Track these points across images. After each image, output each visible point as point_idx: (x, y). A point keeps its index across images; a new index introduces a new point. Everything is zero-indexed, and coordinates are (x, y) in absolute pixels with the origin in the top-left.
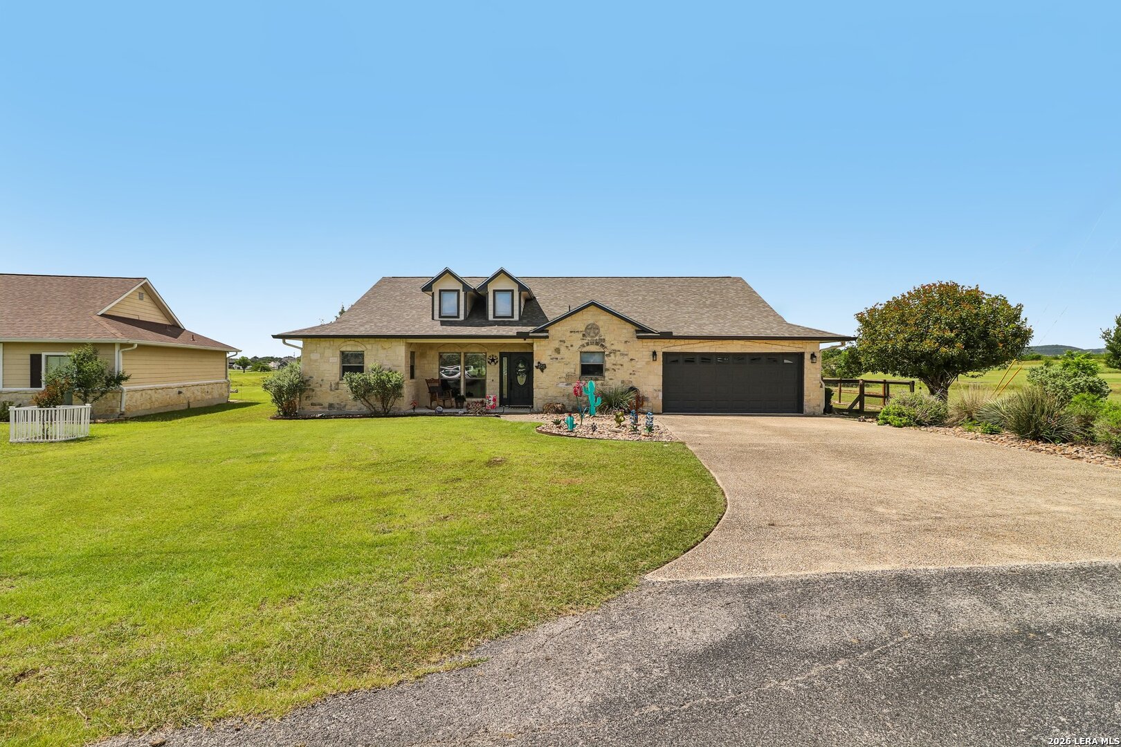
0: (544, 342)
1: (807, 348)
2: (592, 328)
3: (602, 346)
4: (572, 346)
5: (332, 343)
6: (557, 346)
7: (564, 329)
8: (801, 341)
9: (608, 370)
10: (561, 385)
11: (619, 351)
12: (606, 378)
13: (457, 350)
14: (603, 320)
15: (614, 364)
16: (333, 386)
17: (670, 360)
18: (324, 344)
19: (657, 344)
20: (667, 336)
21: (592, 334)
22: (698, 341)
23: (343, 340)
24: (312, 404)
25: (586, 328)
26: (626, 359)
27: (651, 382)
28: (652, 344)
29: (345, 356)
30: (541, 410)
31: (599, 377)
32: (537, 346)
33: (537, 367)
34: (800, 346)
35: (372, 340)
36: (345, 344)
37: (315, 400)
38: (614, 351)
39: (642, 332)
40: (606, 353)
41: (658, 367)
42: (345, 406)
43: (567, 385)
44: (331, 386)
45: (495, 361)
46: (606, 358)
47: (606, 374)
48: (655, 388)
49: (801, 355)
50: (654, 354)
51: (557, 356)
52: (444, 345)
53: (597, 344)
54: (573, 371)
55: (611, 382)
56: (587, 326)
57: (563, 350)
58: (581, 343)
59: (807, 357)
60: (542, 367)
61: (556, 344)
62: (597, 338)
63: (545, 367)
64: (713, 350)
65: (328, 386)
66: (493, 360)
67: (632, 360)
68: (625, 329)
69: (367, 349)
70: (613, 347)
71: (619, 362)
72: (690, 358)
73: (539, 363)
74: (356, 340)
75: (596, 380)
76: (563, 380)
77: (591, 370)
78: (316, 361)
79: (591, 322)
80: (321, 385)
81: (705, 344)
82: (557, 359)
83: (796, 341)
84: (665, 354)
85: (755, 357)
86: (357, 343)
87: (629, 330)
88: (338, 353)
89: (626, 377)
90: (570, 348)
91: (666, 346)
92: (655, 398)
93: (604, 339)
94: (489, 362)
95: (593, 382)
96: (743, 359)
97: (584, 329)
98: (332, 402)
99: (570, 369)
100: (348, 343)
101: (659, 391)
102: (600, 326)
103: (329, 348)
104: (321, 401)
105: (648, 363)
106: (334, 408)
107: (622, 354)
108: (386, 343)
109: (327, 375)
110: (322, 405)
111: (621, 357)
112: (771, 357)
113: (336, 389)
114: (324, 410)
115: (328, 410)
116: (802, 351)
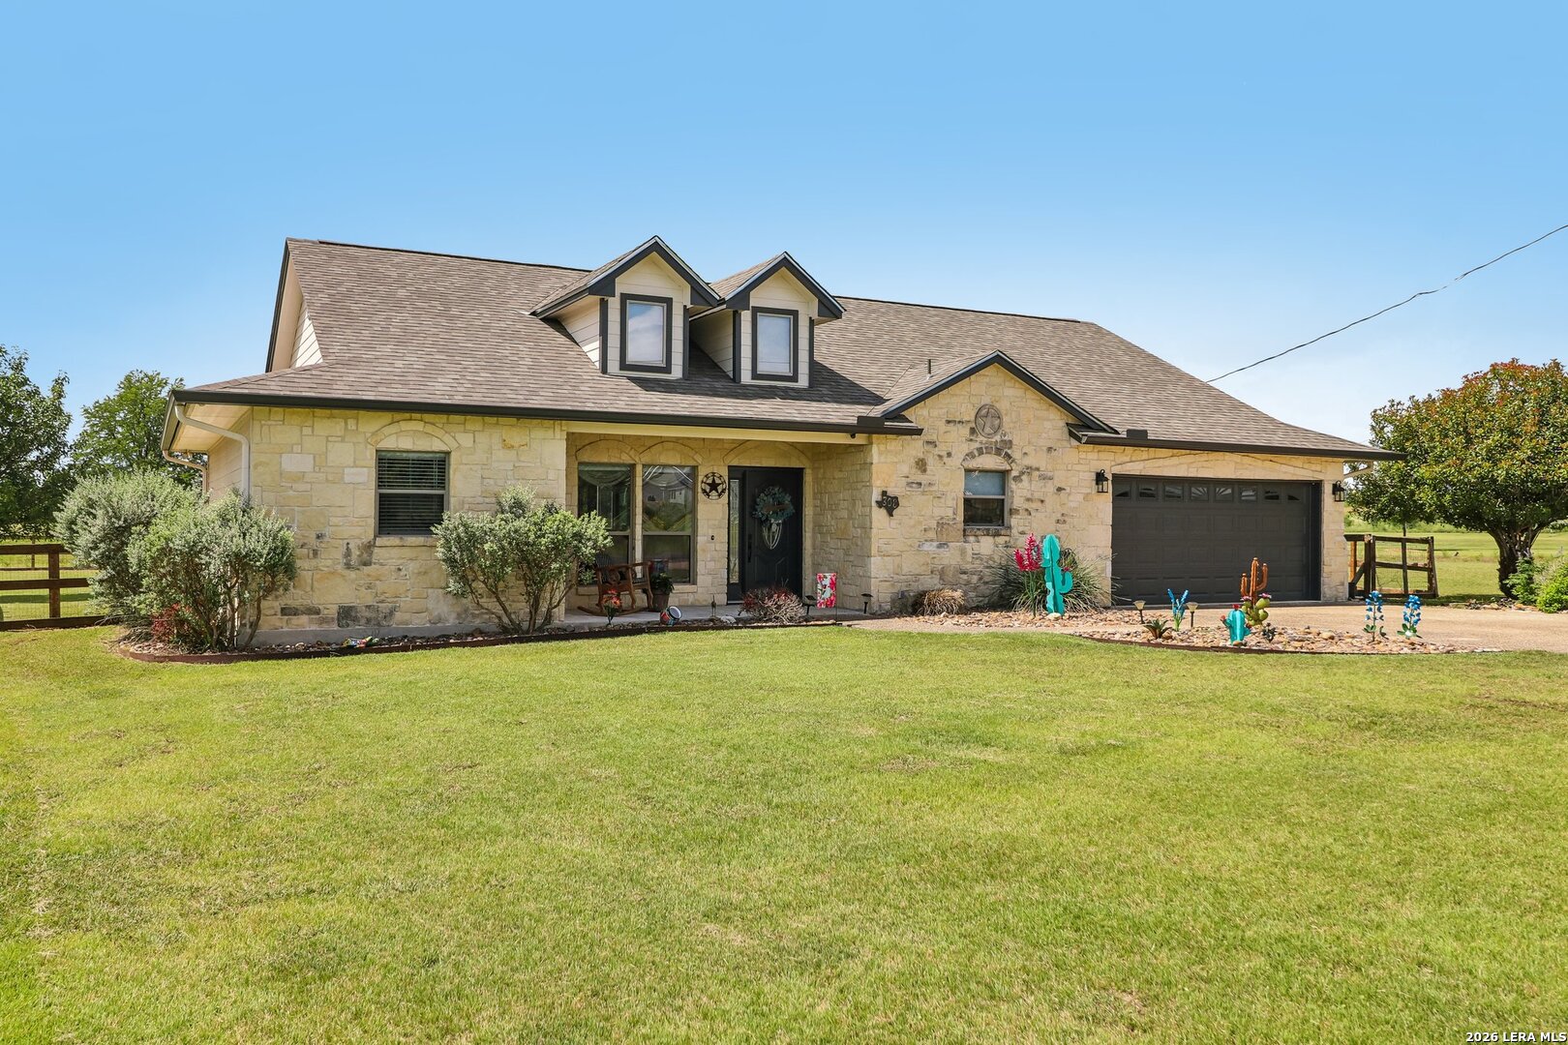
0: (894, 443)
1: (1329, 473)
2: (987, 416)
3: (1008, 456)
4: (949, 455)
5: (352, 425)
6: (921, 456)
7: (935, 413)
9: (1017, 511)
10: (927, 547)
11: (1038, 469)
12: (1011, 531)
13: (626, 459)
14: (1009, 395)
15: (1028, 500)
16: (355, 553)
17: (1129, 492)
18: (328, 426)
19: (1103, 455)
20: (1138, 439)
21: (988, 430)
23: (387, 417)
24: (285, 611)
25: (977, 415)
26: (1051, 488)
27: (1093, 540)
28: (1095, 456)
29: (389, 467)
30: (888, 608)
31: (999, 529)
32: (880, 453)
33: (880, 504)
34: (1318, 468)
35: (474, 423)
36: (394, 428)
37: (295, 596)
38: (1029, 470)
39: (1083, 427)
40: (1014, 473)
41: (1105, 505)
42: (391, 613)
43: (940, 546)
45: (720, 489)
46: (1013, 485)
47: (1014, 521)
48: (1100, 552)
49: (1316, 487)
50: (1100, 477)
51: (919, 477)
52: (596, 440)
53: (998, 452)
54: (950, 513)
55: (1019, 540)
56: (981, 410)
57: (932, 464)
58: (966, 448)
59: (1328, 489)
60: (889, 504)
61: (917, 450)
62: (997, 438)
63: (898, 505)
65: (339, 554)
66: (714, 486)
67: (1060, 489)
68: (1049, 420)
69: (459, 446)
70: (1028, 461)
71: (1037, 495)
72: (1147, 488)
73: (884, 493)
74: (428, 417)
75: (994, 534)
76: (932, 535)
77: (985, 512)
78: (301, 477)
79: (986, 400)
80: (315, 553)
81: (1183, 459)
82: (920, 484)
84: (1118, 479)
86: (429, 429)
87: (1054, 422)
88: (371, 455)
89: (1051, 528)
90: (945, 459)
91: (1120, 461)
93: (1010, 441)
94: (704, 491)
95: (990, 539)
97: (972, 416)
98: (349, 600)
99: (944, 511)
100: (405, 426)
101: (1106, 558)
102: (1003, 412)
103: (343, 441)
104: (315, 601)
105: (1086, 497)
106: (355, 619)
107: (1043, 478)
108: (516, 433)
109: (334, 520)
110: (318, 612)
111: (1041, 483)
112: (1271, 490)
113: (365, 564)
114: (325, 627)
115: (336, 628)
116: (1318, 477)
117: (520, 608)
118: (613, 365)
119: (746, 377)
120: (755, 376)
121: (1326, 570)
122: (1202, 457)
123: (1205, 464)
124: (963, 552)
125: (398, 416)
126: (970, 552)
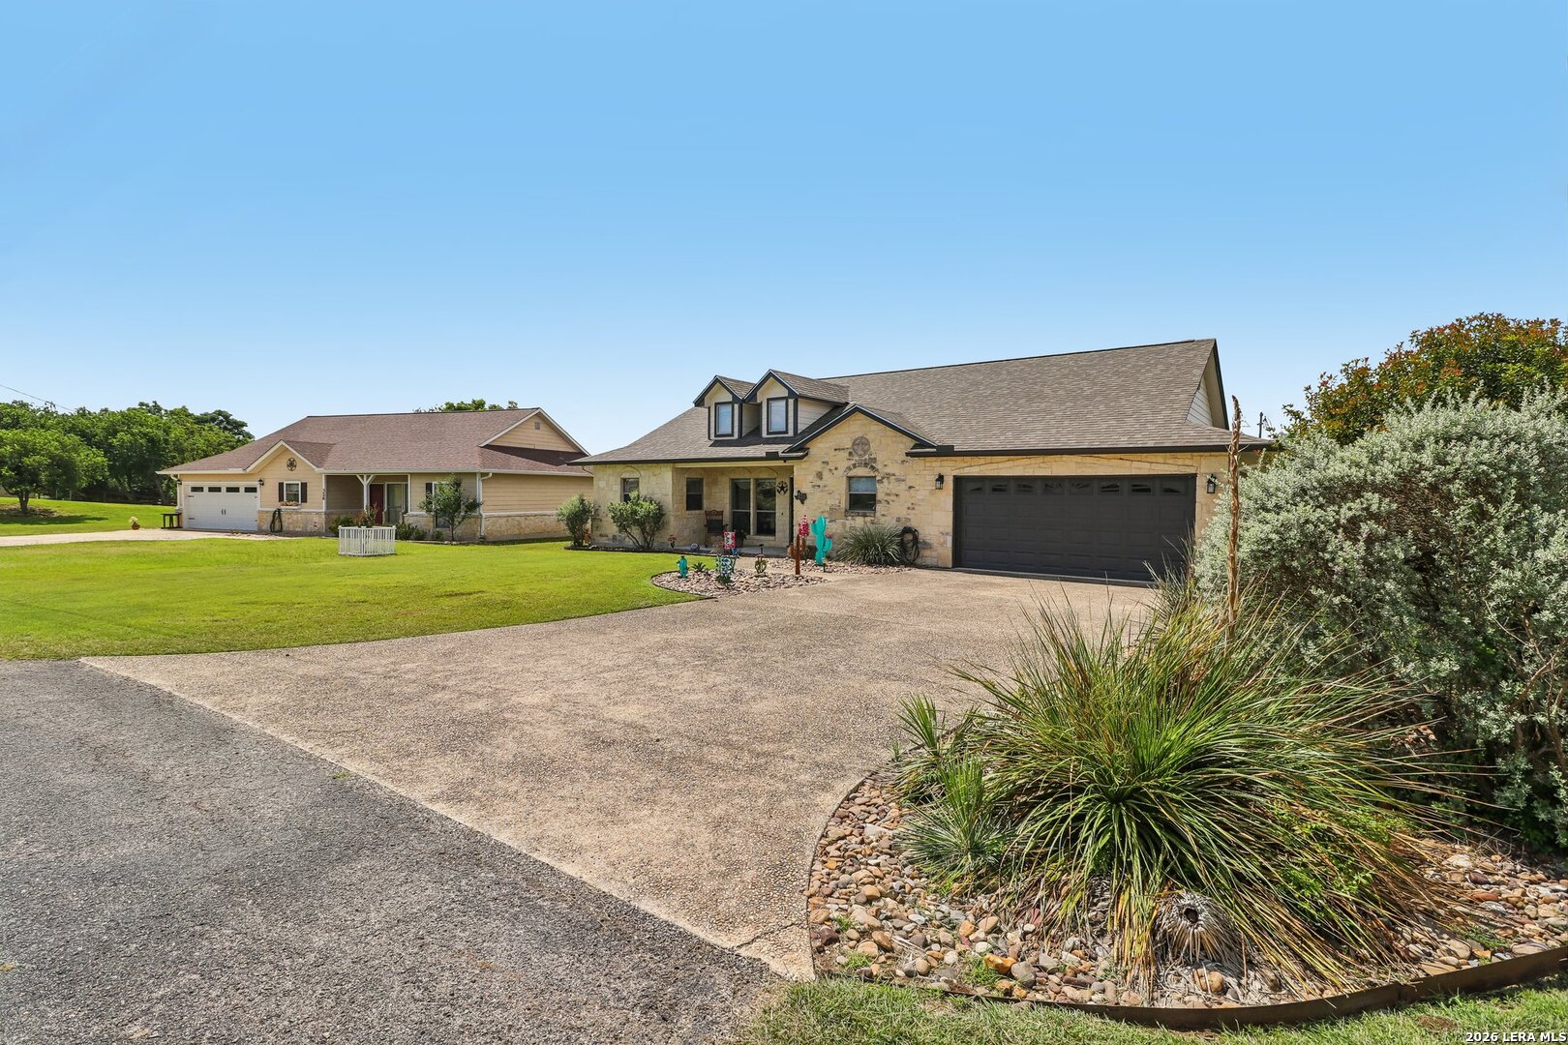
0: (804, 464)
1: (1201, 466)
2: (861, 443)
3: (873, 468)
4: (836, 469)
5: (616, 469)
6: (819, 469)
7: (828, 445)
8: (1189, 455)
9: (880, 502)
11: (894, 475)
12: (878, 514)
14: (872, 432)
15: (887, 494)
18: (609, 470)
19: (945, 463)
20: (946, 452)
21: (860, 452)
22: (1007, 458)
23: (624, 466)
25: (854, 444)
26: (903, 486)
27: (936, 522)
28: (938, 464)
29: (624, 484)
31: (868, 512)
32: (798, 470)
33: (798, 497)
34: (1187, 462)
35: (645, 466)
36: (625, 470)
37: (602, 530)
38: (888, 476)
39: (922, 449)
40: (878, 478)
41: (947, 498)
42: (625, 538)
43: (830, 522)
46: (877, 485)
47: (878, 507)
48: (942, 529)
49: (1187, 479)
50: (941, 479)
51: (819, 483)
53: (866, 465)
54: (837, 502)
55: (883, 519)
56: (855, 441)
57: (826, 474)
58: (847, 464)
59: (1201, 483)
60: (803, 498)
61: (818, 467)
62: (867, 457)
63: (807, 498)
64: (1029, 472)
67: (910, 487)
69: (641, 476)
70: (887, 470)
71: (893, 491)
72: (999, 484)
73: (800, 491)
74: (635, 466)
75: (865, 516)
77: (862, 502)
78: (603, 489)
79: (859, 435)
80: (605, 515)
81: (1017, 463)
82: (819, 486)
83: (1179, 455)
84: (958, 480)
85: (1110, 485)
86: (634, 470)
87: (903, 445)
88: (619, 480)
89: (903, 513)
90: (834, 472)
91: (959, 466)
92: (942, 545)
93: (875, 458)
94: (779, 491)
95: (862, 519)
96: (1087, 486)
97: (849, 445)
98: (615, 533)
99: (832, 501)
100: (628, 469)
101: (947, 534)
102: (869, 441)
103: (613, 475)
104: (607, 532)
105: (932, 492)
106: (616, 540)
107: (898, 480)
108: (656, 469)
110: (605, 536)
111: (896, 484)
112: (1140, 485)
115: (611, 542)
118: (712, 437)
119: (764, 435)
120: (768, 433)
123: (1042, 465)
124: (844, 525)
126: (848, 526)
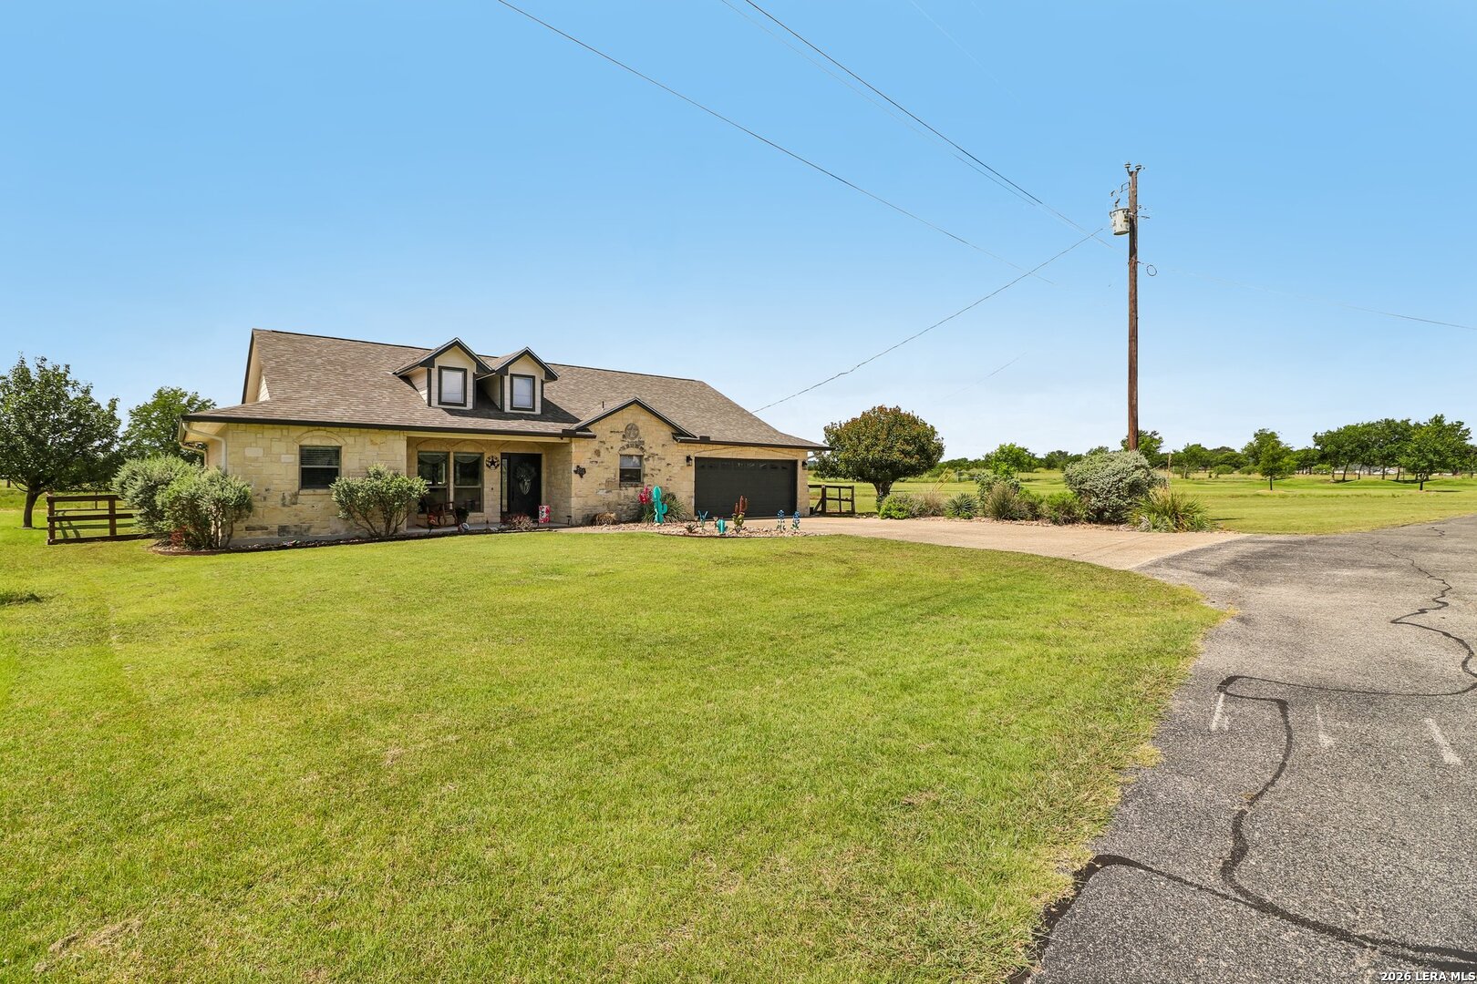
0: (583, 442)
1: (798, 456)
2: (631, 429)
3: (641, 448)
4: (612, 448)
5: (285, 432)
6: (597, 448)
7: (604, 427)
8: (797, 450)
9: (647, 475)
10: (601, 493)
11: (657, 455)
12: (644, 485)
13: (444, 449)
14: (643, 420)
15: (653, 469)
16: (288, 498)
17: (703, 466)
18: (271, 433)
19: (689, 448)
20: (704, 440)
21: (632, 436)
22: (726, 447)
23: (305, 429)
24: (247, 529)
25: (627, 429)
26: (664, 463)
27: (685, 489)
28: (686, 448)
29: (307, 454)
30: (580, 522)
31: (638, 483)
32: (576, 447)
33: (576, 472)
34: (795, 454)
35: (355, 431)
36: (310, 434)
37: (253, 521)
38: (653, 455)
39: (679, 435)
40: (645, 457)
41: (691, 472)
42: (309, 528)
43: (607, 492)
44: (284, 498)
45: (496, 464)
46: (645, 463)
47: (646, 479)
48: (688, 494)
49: (795, 463)
50: (688, 459)
51: (596, 459)
52: (426, 440)
53: (637, 446)
54: (612, 476)
55: (648, 489)
56: (628, 426)
57: (603, 452)
58: (620, 444)
59: (800, 464)
60: (581, 472)
61: (596, 445)
62: (637, 440)
63: (585, 472)
64: (734, 456)
65: (279, 499)
66: (493, 463)
67: (668, 464)
68: (662, 431)
69: (346, 444)
70: (652, 451)
71: (657, 467)
72: (713, 464)
73: (578, 466)
74: (328, 429)
75: (635, 486)
76: (603, 487)
77: (631, 476)
78: (256, 459)
79: (631, 421)
80: (265, 498)
82: (597, 462)
83: (794, 450)
84: (697, 459)
86: (329, 434)
87: (666, 432)
88: (296, 448)
89: (664, 483)
90: (610, 450)
91: (698, 451)
92: (688, 504)
93: (643, 441)
94: (487, 465)
95: (633, 489)
97: (624, 430)
98: (284, 522)
99: (609, 475)
100: (316, 433)
101: (692, 497)
102: (640, 427)
103: (280, 441)
104: (265, 523)
105: (682, 468)
106: (289, 532)
107: (660, 459)
109: (275, 482)
110: (267, 529)
111: (659, 462)
112: (773, 464)
113: (294, 504)
114: (271, 536)
115: (277, 537)
116: (796, 458)
117: (380, 525)
120: (512, 408)
121: (799, 501)
122: (739, 449)
123: (739, 452)
124: (619, 495)
125: (311, 428)
126: (623, 495)
